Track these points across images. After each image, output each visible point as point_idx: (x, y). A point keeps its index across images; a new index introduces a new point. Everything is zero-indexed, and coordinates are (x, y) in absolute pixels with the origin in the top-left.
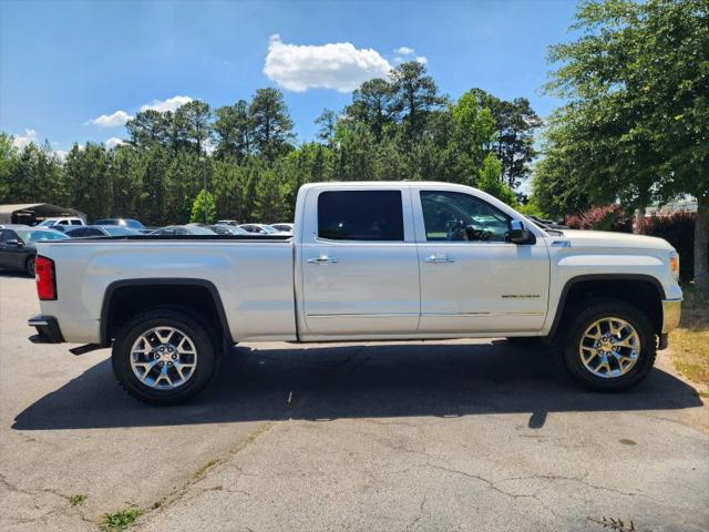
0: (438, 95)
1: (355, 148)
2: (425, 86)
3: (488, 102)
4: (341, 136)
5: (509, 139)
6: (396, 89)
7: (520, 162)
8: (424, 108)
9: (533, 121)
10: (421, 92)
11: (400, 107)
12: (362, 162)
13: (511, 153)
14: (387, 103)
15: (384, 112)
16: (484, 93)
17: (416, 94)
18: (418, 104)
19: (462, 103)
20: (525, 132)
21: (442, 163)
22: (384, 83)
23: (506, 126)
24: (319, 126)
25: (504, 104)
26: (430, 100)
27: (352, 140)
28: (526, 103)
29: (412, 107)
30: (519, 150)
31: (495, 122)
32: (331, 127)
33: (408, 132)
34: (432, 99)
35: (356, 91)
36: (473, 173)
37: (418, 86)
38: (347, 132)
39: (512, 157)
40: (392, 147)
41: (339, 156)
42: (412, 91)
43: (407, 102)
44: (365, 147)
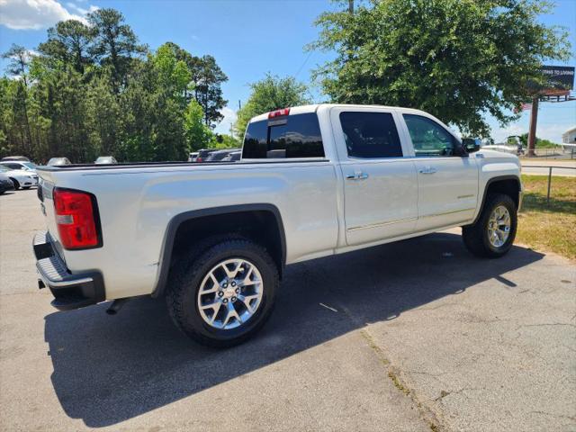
0: (138, 44)
1: (63, 85)
2: (125, 34)
3: (182, 56)
4: (38, 73)
5: (203, 89)
6: (95, 33)
7: (213, 108)
8: (126, 55)
9: (220, 76)
10: (120, 39)
11: (102, 51)
12: (73, 100)
13: (205, 101)
14: (87, 46)
15: (84, 54)
16: (177, 48)
17: (116, 40)
18: (119, 50)
19: (161, 54)
20: (214, 84)
21: (153, 106)
22: (82, 25)
23: (200, 78)
24: (8, 61)
25: (196, 59)
26: (131, 48)
27: (59, 78)
28: (213, 60)
29: (114, 52)
30: (211, 98)
31: (191, 73)
32: (22, 63)
33: (114, 75)
34: (133, 46)
35: (51, 30)
36: (180, 115)
37: (117, 33)
38: (44, 69)
39: (206, 105)
40: (103, 88)
41: (46, 93)
42: (112, 37)
43: (108, 46)
44: (74, 85)
